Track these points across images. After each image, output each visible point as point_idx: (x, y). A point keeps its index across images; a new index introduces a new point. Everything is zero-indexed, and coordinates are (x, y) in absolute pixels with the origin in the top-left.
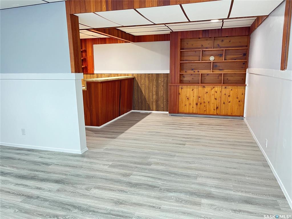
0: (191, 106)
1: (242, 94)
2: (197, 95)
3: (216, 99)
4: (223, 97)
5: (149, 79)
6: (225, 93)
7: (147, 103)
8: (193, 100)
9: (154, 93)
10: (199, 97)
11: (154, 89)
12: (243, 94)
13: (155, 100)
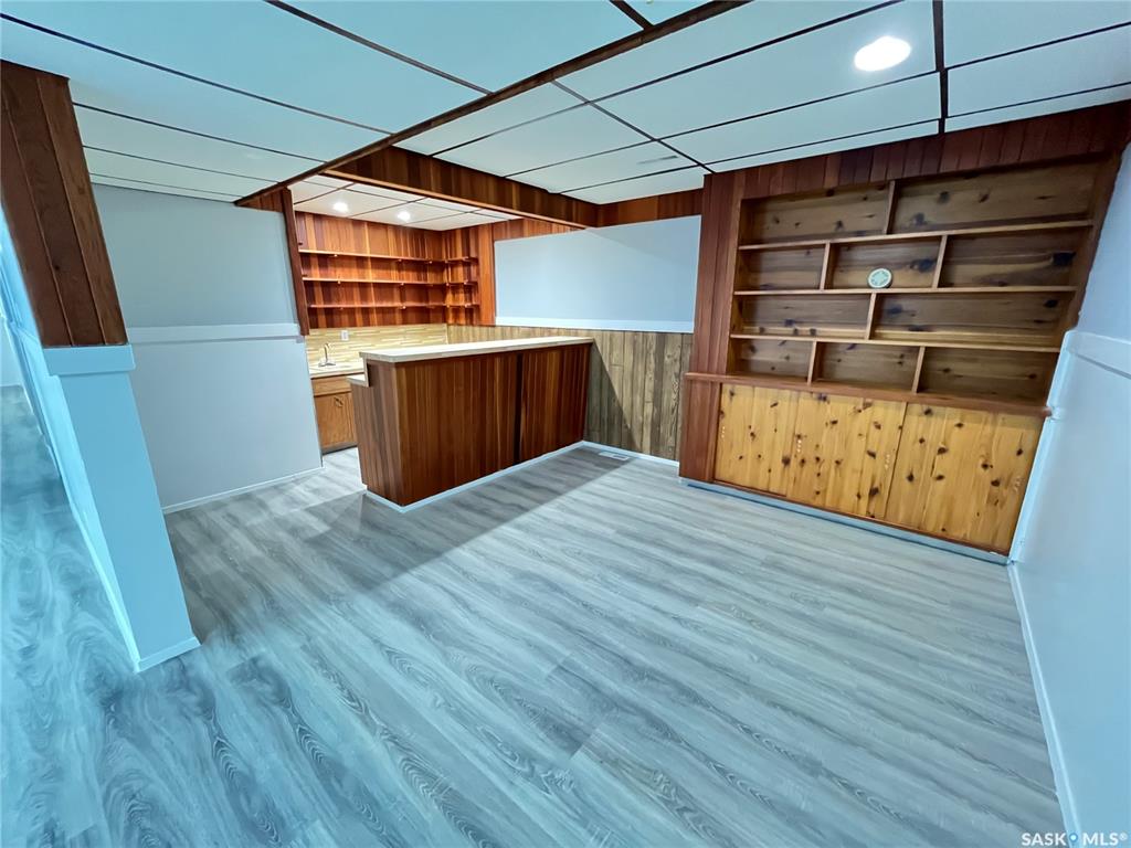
0: (764, 465)
1: (1020, 452)
2: (792, 427)
3: (873, 455)
4: (911, 450)
5: (634, 349)
6: (919, 438)
7: (627, 427)
8: (773, 443)
9: (649, 396)
10: (799, 437)
11: (650, 385)
12: (1027, 454)
13: (650, 420)
